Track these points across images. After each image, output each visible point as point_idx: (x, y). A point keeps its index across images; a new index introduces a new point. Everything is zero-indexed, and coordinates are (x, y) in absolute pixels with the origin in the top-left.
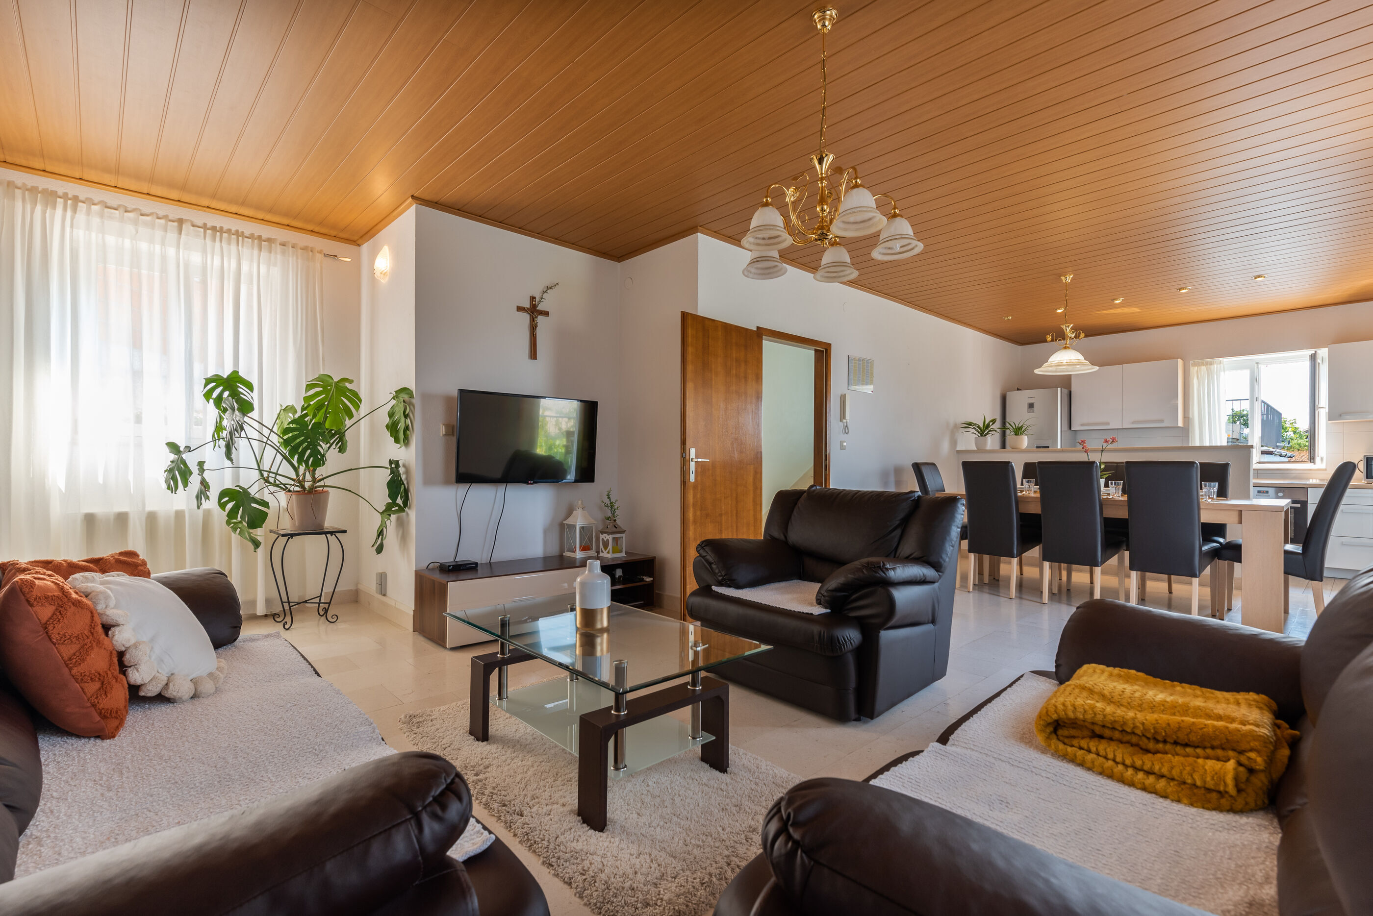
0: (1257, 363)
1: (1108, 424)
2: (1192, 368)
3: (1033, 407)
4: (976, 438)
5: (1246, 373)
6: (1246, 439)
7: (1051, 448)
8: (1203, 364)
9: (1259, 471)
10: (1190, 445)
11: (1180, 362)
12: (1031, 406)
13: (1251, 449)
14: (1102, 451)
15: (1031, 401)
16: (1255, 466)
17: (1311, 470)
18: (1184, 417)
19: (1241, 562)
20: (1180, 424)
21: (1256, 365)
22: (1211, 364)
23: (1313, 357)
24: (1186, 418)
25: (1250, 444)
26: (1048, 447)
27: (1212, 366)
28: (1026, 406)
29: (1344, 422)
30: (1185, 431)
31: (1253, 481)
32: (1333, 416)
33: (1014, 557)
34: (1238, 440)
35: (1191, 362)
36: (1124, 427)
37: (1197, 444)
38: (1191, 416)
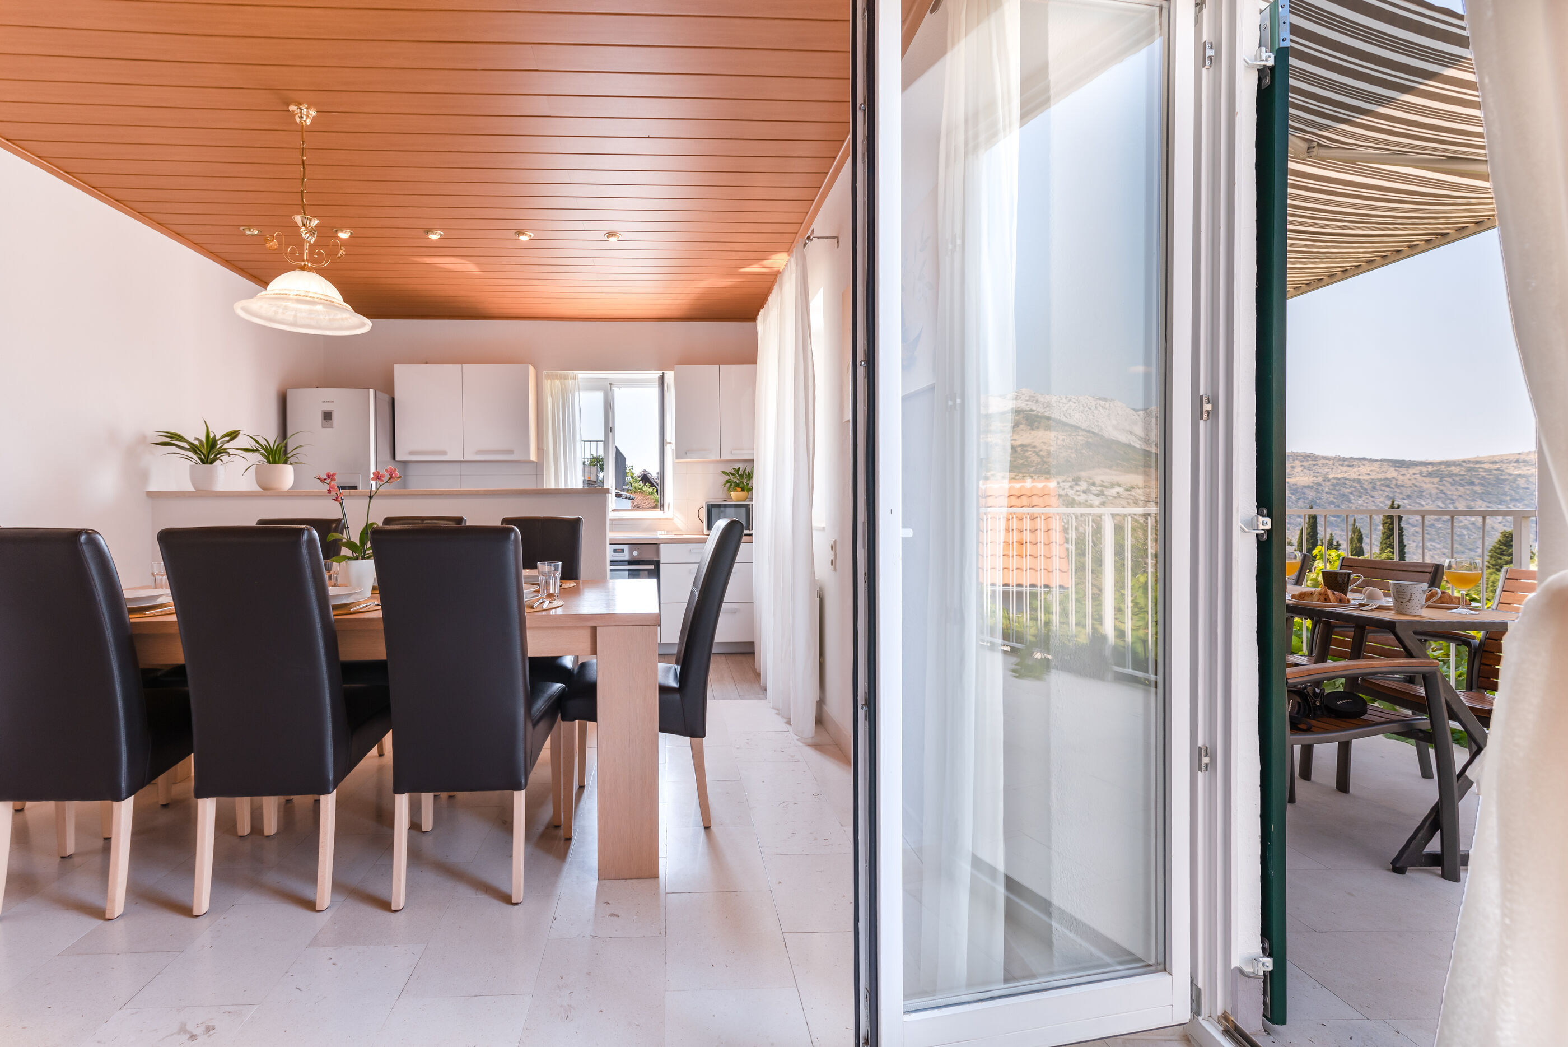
0: (611, 384)
1: (444, 453)
2: (545, 382)
3: (331, 419)
4: (191, 466)
5: (600, 395)
6: (602, 482)
7: (360, 489)
8: (556, 377)
9: (615, 522)
10: (545, 488)
11: (531, 370)
12: (327, 416)
13: (607, 495)
14: (370, 498)
15: (328, 408)
16: (611, 515)
17: (660, 519)
18: (538, 449)
19: (595, 720)
20: (533, 457)
21: (609, 386)
22: (566, 378)
23: (662, 379)
24: (540, 450)
25: (605, 487)
26: (355, 488)
27: (566, 381)
28: (320, 417)
29: (687, 462)
30: (538, 468)
31: (611, 535)
32: (680, 454)
33: (119, 799)
34: (595, 482)
35: (545, 372)
36: (465, 459)
37: (553, 486)
38: (545, 448)
